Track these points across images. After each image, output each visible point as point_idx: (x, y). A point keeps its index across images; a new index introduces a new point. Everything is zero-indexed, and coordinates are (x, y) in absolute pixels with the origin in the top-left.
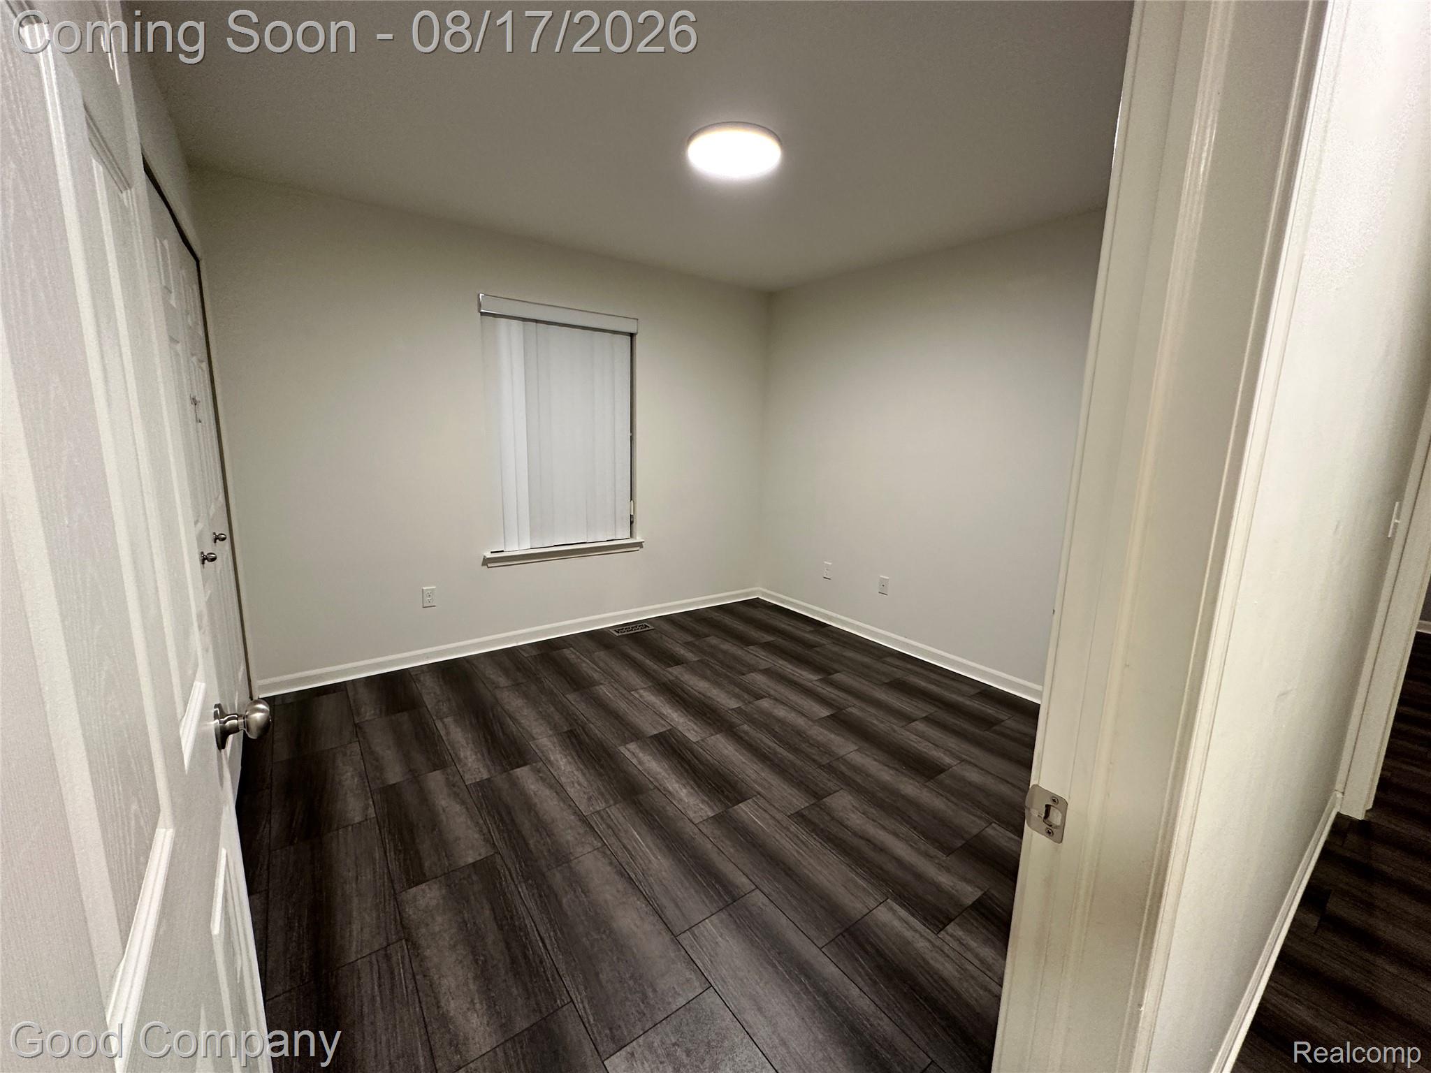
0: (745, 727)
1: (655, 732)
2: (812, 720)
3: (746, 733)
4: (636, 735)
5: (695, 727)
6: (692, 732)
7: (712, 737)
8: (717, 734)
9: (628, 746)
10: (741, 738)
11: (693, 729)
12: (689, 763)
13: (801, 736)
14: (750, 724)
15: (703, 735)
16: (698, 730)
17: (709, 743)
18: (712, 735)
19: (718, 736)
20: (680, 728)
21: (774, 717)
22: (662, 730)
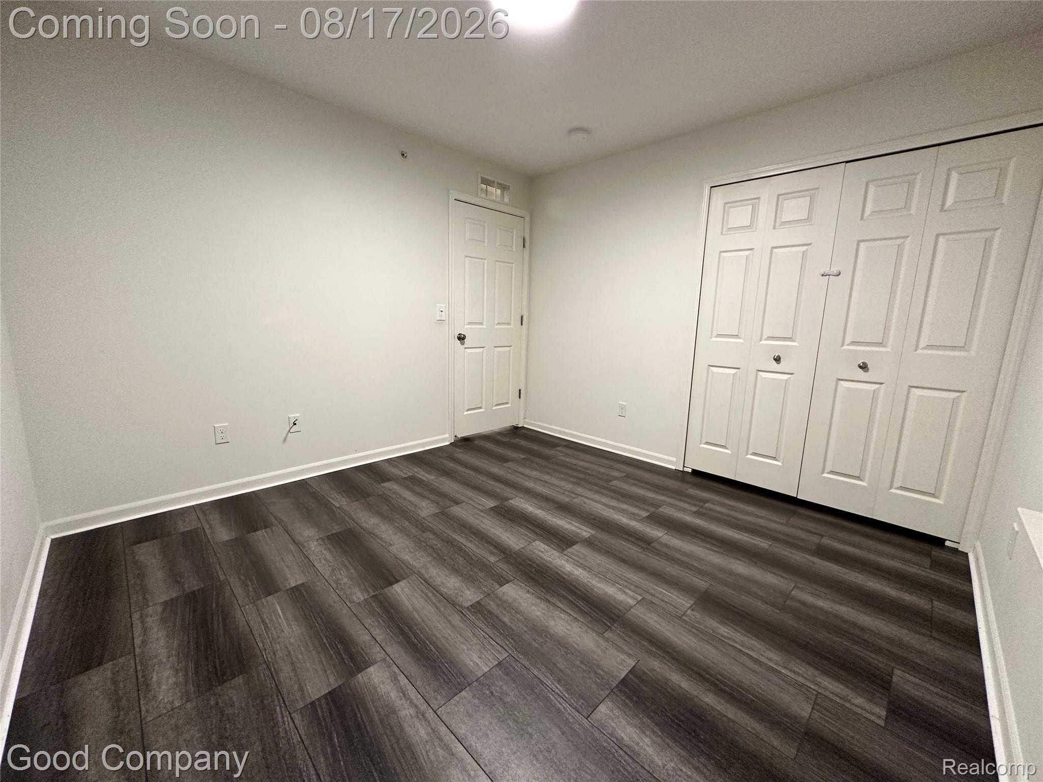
0: (492, 559)
1: (574, 547)
2: (421, 576)
3: (492, 553)
4: (589, 543)
5: (540, 554)
6: (543, 550)
7: (523, 546)
8: (519, 550)
9: (590, 535)
10: (496, 547)
11: (542, 552)
12: (534, 525)
13: (439, 555)
14: (488, 563)
15: (531, 548)
16: (537, 552)
17: (523, 541)
18: (522, 548)
19: (518, 548)
20: (555, 553)
21: (461, 575)
22: (570, 550)
